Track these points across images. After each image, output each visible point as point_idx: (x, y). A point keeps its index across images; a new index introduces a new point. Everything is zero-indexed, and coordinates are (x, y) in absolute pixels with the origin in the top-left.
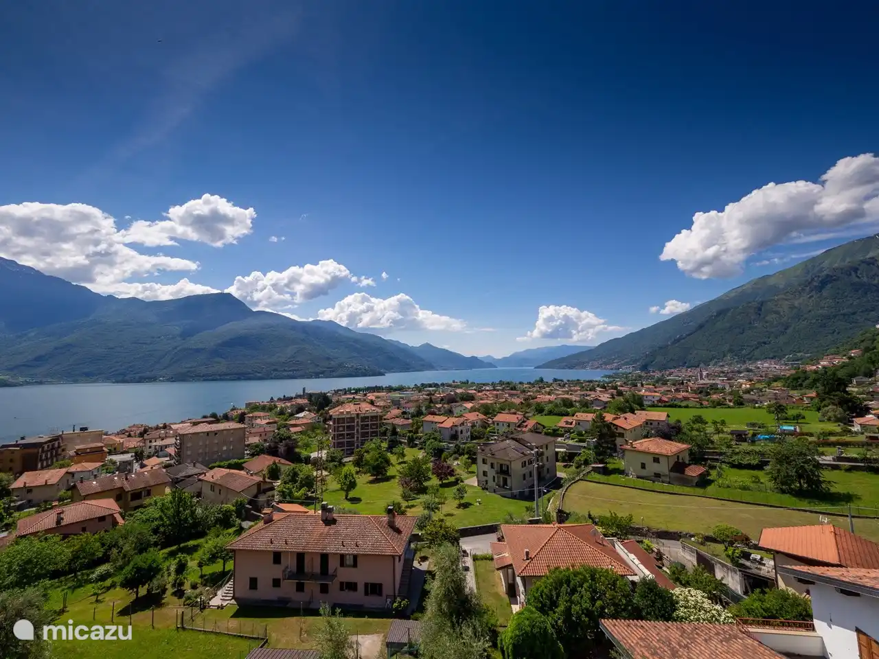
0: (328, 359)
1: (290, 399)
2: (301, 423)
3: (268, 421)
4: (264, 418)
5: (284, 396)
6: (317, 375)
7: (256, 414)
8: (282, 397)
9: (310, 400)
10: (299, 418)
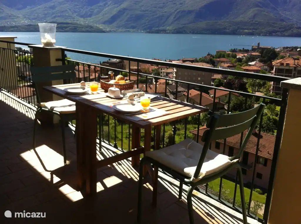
0: (282, 20)
1: (247, 51)
2: (251, 69)
3: (229, 65)
4: (227, 62)
5: (243, 49)
6: (271, 34)
7: (222, 59)
8: (242, 49)
9: (262, 53)
10: (251, 65)
